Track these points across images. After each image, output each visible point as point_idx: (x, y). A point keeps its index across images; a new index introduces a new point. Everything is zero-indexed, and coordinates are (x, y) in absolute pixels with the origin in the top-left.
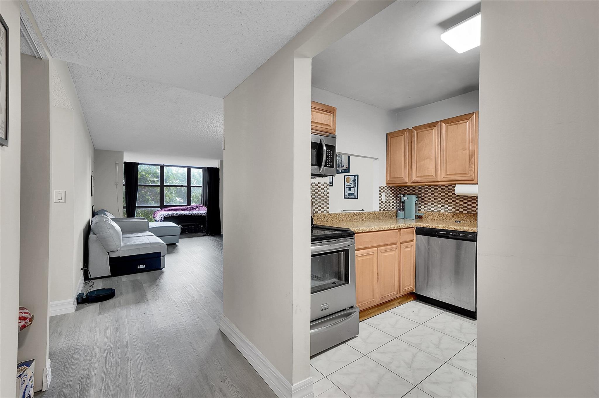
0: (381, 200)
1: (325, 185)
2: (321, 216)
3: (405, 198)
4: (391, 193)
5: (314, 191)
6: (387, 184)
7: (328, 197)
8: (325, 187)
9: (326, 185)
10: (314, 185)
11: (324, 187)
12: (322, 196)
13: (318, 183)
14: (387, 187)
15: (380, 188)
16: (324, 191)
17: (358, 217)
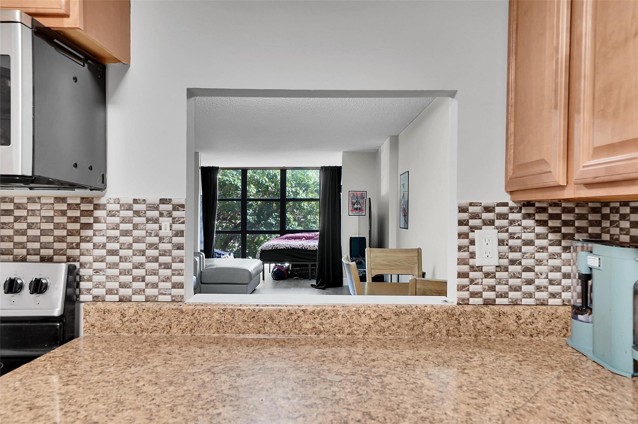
0: (471, 262)
1: (162, 207)
2: (136, 312)
3: (593, 261)
4: (540, 230)
5: (113, 229)
6: (511, 193)
7: (178, 249)
8: (165, 213)
9: (169, 207)
10: (117, 207)
11: (161, 215)
12: (151, 246)
13: (134, 200)
14: (511, 204)
15: (462, 210)
16: (160, 229)
17: (322, 324)
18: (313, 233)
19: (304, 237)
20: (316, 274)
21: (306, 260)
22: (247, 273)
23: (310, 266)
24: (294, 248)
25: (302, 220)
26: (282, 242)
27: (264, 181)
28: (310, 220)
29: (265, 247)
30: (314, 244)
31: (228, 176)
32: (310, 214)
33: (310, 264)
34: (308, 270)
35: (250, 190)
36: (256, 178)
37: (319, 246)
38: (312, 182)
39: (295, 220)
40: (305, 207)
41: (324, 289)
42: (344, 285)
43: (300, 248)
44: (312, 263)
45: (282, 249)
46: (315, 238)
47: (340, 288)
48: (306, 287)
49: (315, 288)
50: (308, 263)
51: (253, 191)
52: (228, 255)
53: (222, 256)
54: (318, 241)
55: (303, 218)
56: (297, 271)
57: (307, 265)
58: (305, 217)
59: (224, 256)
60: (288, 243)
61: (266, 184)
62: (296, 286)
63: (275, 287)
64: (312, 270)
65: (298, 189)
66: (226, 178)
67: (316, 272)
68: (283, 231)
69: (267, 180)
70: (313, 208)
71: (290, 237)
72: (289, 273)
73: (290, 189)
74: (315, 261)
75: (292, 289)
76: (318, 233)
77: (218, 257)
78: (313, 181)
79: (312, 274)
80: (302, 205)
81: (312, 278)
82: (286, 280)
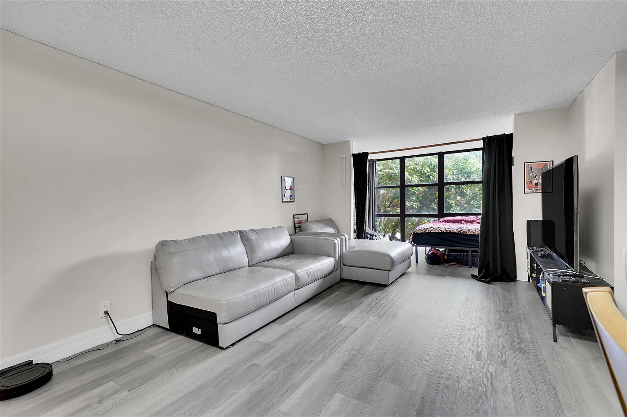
18: (475, 217)
19: (464, 220)
20: (478, 261)
21: (465, 246)
22: (389, 259)
23: (470, 252)
24: (450, 232)
25: (465, 205)
26: (438, 225)
27: (426, 172)
28: (473, 205)
29: (418, 230)
30: (475, 228)
31: (393, 169)
32: (473, 200)
33: (470, 249)
34: (467, 256)
35: (413, 180)
36: (418, 169)
37: (481, 230)
38: (475, 170)
39: (457, 205)
40: (468, 193)
41: (488, 283)
42: (518, 279)
43: (457, 232)
44: (473, 249)
45: (436, 232)
46: (478, 221)
47: (513, 283)
48: (464, 277)
49: (477, 280)
50: (467, 249)
51: (415, 180)
52: (382, 237)
53: (374, 238)
54: (480, 225)
55: (466, 204)
56: (454, 256)
57: (467, 251)
58: (468, 202)
59: (376, 237)
60: (445, 226)
61: (428, 174)
62: (452, 275)
63: (429, 272)
64: (473, 256)
65: (460, 176)
66: (391, 171)
67: (478, 259)
68: (441, 214)
69: (429, 170)
70: (477, 194)
71: (448, 221)
72: (446, 257)
73: (451, 177)
74: (477, 247)
75: (446, 278)
76: (480, 217)
77: (370, 239)
78: (475, 168)
79: (474, 261)
80: (465, 191)
81: (473, 265)
82: (442, 265)
